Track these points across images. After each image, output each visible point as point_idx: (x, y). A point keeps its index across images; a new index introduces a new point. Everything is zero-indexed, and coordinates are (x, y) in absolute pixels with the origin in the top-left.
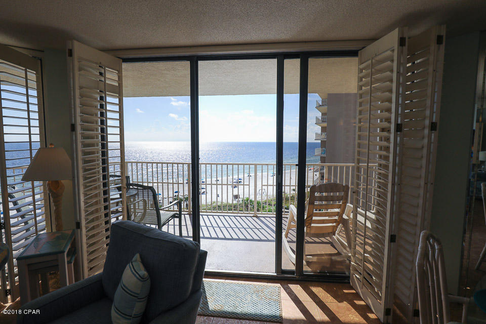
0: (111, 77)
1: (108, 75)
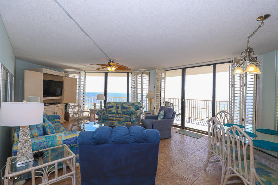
0: (163, 75)
1: (162, 75)
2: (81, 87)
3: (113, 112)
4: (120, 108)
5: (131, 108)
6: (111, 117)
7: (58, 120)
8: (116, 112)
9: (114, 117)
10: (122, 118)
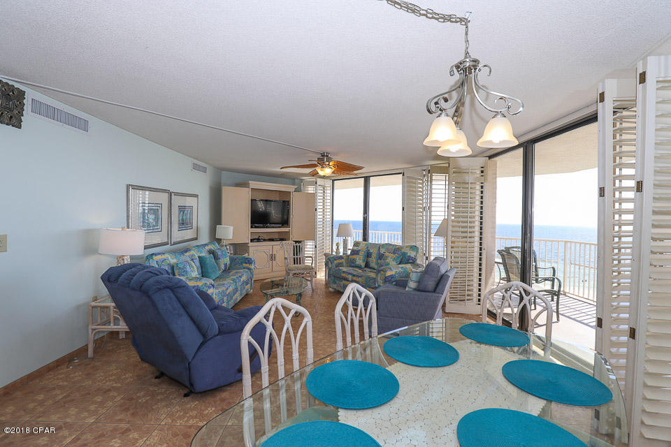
2: (318, 210)
3: (357, 263)
4: (374, 255)
5: (389, 258)
6: (344, 272)
7: (247, 265)
8: (363, 265)
9: (349, 274)
10: (361, 277)
